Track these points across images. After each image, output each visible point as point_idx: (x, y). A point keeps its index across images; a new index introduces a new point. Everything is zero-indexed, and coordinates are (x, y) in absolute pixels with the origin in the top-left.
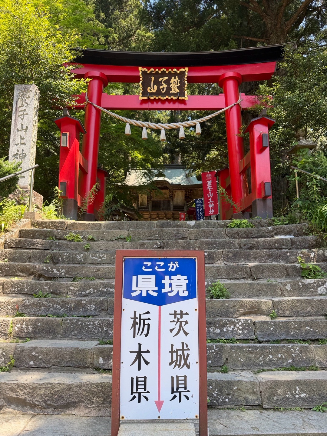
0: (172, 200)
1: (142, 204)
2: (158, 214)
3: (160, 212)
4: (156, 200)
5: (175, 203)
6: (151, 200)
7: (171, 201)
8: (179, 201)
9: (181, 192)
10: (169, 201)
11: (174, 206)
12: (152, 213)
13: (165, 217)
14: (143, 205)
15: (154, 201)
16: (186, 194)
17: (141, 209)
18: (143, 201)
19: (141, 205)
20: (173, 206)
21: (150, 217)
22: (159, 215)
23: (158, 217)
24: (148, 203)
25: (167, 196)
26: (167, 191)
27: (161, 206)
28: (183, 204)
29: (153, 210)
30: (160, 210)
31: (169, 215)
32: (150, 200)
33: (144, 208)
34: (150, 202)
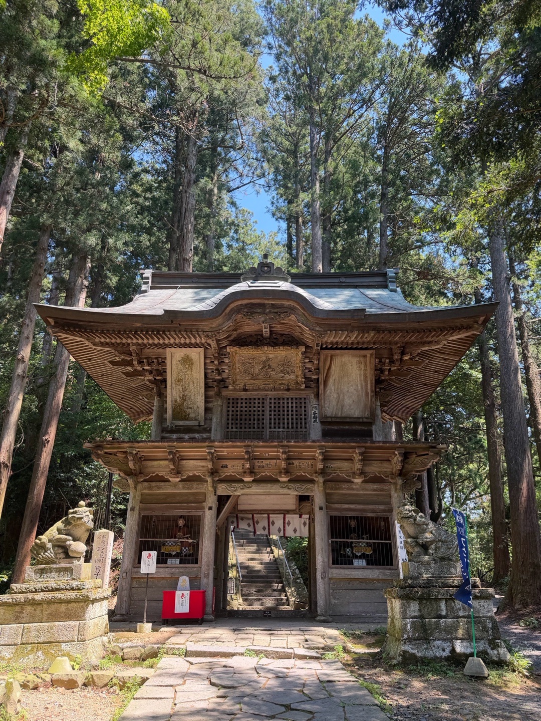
0: (317, 396)
1: (180, 413)
2: (252, 458)
3: (261, 449)
4: (243, 394)
5: (331, 407)
6: (225, 393)
7: (313, 401)
8: (348, 401)
9: (355, 360)
10: (301, 403)
11: (326, 422)
12: (225, 452)
13: (287, 472)
14: (186, 418)
15: (236, 400)
16: (379, 371)
17: (175, 436)
18: (184, 398)
19: (175, 417)
20: (322, 423)
21: (213, 472)
22: (257, 463)
23: (251, 472)
24: (207, 410)
25: (292, 377)
26: (295, 355)
27: (266, 421)
28: (367, 414)
29: (228, 437)
30: (259, 437)
31: (305, 464)
32: (219, 394)
33: (188, 430)
34: (217, 404)
